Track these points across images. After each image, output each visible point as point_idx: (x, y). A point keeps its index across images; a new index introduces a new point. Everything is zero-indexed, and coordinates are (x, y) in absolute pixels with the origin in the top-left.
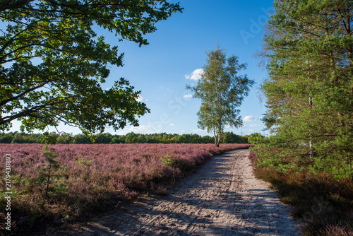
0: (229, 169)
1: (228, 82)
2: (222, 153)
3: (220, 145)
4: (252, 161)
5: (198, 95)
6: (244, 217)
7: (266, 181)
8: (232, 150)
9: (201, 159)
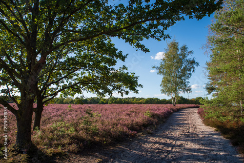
0: (186, 120)
1: (182, 63)
2: (178, 110)
3: (176, 105)
4: (201, 115)
5: (160, 72)
6: (203, 145)
7: (212, 127)
8: (184, 108)
9: (167, 114)
